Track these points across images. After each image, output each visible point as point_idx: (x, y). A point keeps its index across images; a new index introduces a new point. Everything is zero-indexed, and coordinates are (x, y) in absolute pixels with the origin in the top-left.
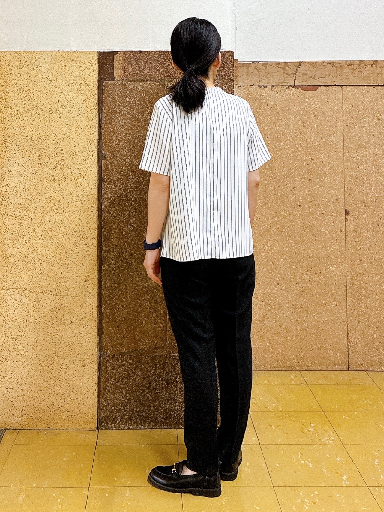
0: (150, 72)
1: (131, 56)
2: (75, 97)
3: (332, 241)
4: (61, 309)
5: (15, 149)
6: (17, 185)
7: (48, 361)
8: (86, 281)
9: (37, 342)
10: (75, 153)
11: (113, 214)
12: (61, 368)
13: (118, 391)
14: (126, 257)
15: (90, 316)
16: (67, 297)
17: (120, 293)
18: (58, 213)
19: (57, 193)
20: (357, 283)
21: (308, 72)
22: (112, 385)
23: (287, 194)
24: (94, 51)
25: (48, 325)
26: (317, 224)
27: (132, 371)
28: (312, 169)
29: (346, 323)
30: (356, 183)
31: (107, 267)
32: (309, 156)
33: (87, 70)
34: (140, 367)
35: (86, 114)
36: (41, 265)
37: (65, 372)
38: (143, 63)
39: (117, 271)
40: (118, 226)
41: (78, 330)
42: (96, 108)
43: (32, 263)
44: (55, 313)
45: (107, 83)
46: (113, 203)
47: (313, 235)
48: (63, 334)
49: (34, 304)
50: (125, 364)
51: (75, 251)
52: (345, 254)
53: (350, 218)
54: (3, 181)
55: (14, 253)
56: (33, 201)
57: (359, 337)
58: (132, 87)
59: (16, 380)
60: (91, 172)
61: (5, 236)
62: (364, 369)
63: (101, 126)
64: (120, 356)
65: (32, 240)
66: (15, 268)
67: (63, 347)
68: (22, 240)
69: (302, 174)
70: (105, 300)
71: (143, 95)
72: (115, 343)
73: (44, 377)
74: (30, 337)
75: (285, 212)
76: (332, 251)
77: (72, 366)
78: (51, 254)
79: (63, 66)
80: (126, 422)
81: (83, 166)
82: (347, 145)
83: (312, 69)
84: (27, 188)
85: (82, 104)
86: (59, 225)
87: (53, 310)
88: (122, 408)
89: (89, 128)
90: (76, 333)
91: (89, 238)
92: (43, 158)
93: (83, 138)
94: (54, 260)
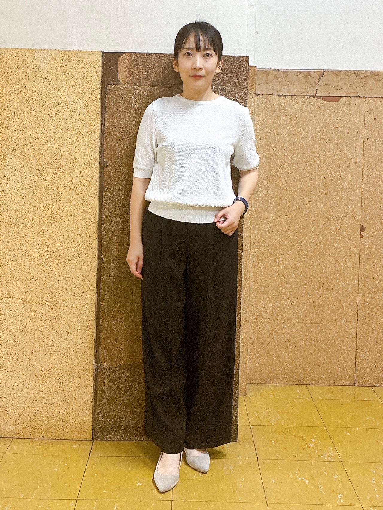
0: (158, 76)
1: (137, 59)
2: (76, 101)
3: (346, 257)
4: (58, 320)
5: (11, 154)
6: (13, 192)
7: (42, 372)
8: (84, 292)
9: (32, 353)
10: (75, 160)
11: (114, 225)
12: (57, 379)
13: (114, 403)
15: (88, 327)
16: (64, 308)
17: (119, 305)
18: (56, 221)
19: (55, 201)
21: (331, 82)
22: (108, 397)
23: (301, 208)
24: (97, 52)
25: (44, 336)
26: (331, 239)
27: (130, 383)
28: (330, 184)
29: (355, 339)
30: (373, 199)
31: (106, 278)
32: (327, 170)
33: (89, 72)
34: (138, 381)
35: (88, 119)
36: (38, 274)
37: (61, 383)
38: (150, 66)
39: (117, 282)
40: (118, 237)
41: (74, 341)
42: (99, 114)
43: (29, 273)
44: (51, 324)
45: (112, 86)
46: (114, 213)
47: (327, 251)
48: (59, 345)
49: (30, 314)
50: (122, 377)
51: (73, 261)
52: (358, 271)
53: (365, 233)
55: (10, 262)
56: (31, 209)
57: (367, 353)
58: (137, 92)
59: (11, 389)
60: (92, 180)
62: (370, 384)
63: (103, 133)
64: (118, 369)
65: (29, 249)
66: (10, 277)
67: (59, 358)
68: (18, 248)
69: (319, 188)
70: (103, 312)
72: (113, 355)
73: (39, 387)
74: (26, 347)
75: (299, 226)
76: (345, 267)
77: (67, 377)
78: (49, 263)
79: (63, 67)
80: (121, 434)
81: (83, 174)
82: (367, 159)
83: (335, 78)
84: (25, 195)
85: (83, 109)
86: (57, 234)
87: (49, 321)
88: (118, 420)
89: (91, 134)
90: (72, 344)
91: (88, 249)
92: (41, 164)
93: (84, 144)
94: (51, 270)
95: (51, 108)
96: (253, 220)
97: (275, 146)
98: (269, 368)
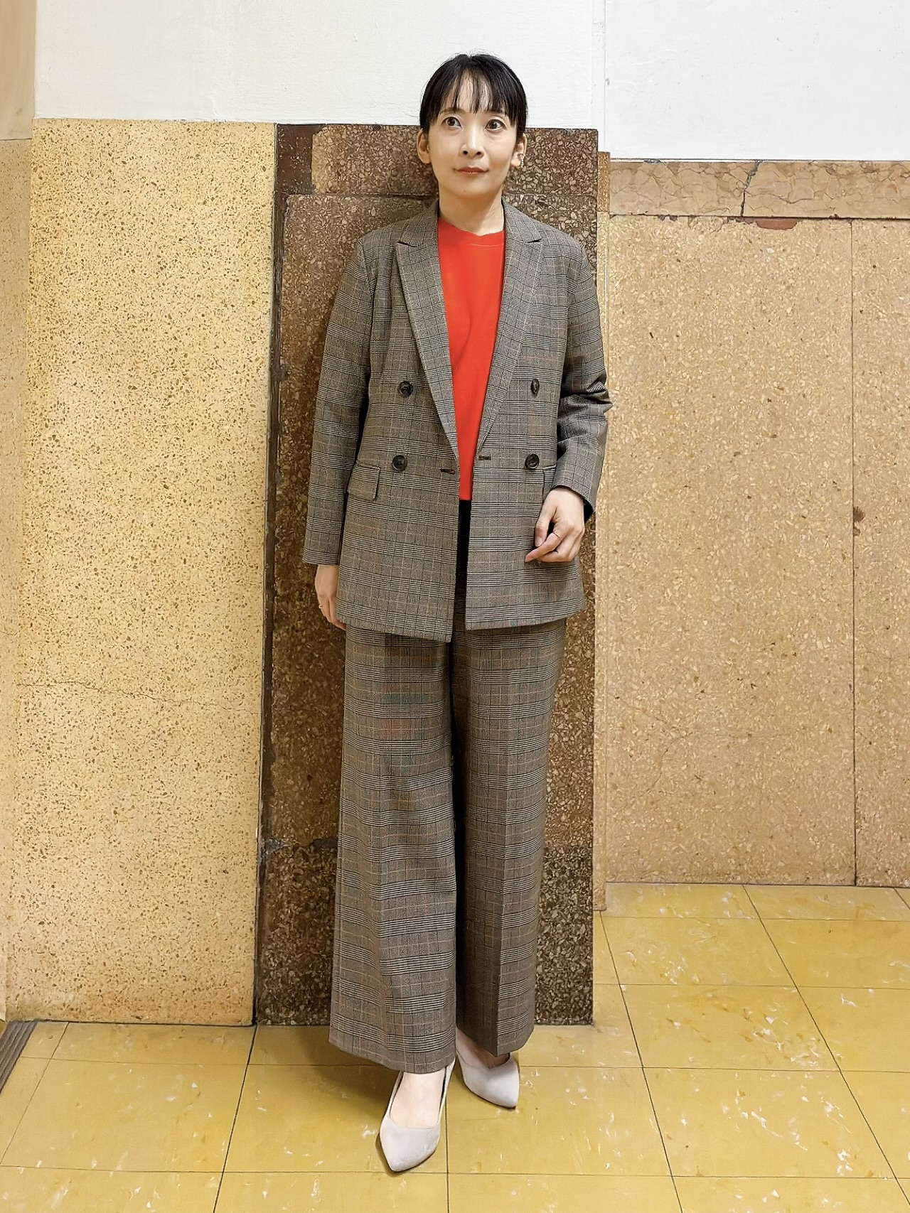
0: (400, 174)
1: (353, 137)
2: (218, 232)
3: (823, 581)
4: (175, 734)
5: (74, 352)
6: (77, 438)
7: (139, 859)
8: (235, 668)
9: (115, 813)
10: (215, 364)
12: (171, 875)
13: (304, 933)
15: (244, 750)
16: (190, 706)
17: (315, 697)
18: (172, 504)
19: (171, 457)
20: (877, 679)
21: (774, 186)
22: (291, 917)
23: (719, 469)
24: (266, 124)
25: (142, 772)
26: (788, 540)
28: (780, 413)
29: (851, 773)
30: (879, 446)
31: (285, 634)
32: (773, 382)
33: (248, 168)
35: (244, 272)
36: (130, 627)
37: (181, 885)
38: (381, 154)
41: (213, 784)
42: (269, 259)
43: (111, 624)
44: (161, 744)
45: (298, 198)
47: (780, 566)
48: (177, 792)
49: (112, 721)
50: (322, 868)
51: (210, 597)
52: (851, 612)
53: (865, 526)
54: (44, 427)
55: (67, 598)
56: (114, 477)
57: (880, 807)
58: (354, 209)
59: (65, 901)
60: (253, 409)
61: (47, 558)
62: (890, 882)
63: (279, 301)
64: (312, 848)
65: (110, 569)
66: (68, 635)
67: (176, 825)
68: (86, 567)
69: (757, 423)
70: (280, 714)
72: (301, 817)
73: (130, 897)
74: (101, 799)
75: (716, 510)
76: (822, 604)
77: (196, 871)
78: (155, 602)
79: (191, 157)
80: (322, 1007)
81: (233, 394)
82: (860, 356)
83: (782, 178)
84: (102, 445)
85: (235, 248)
86: (174, 533)
87: (156, 735)
89: (251, 305)
90: (209, 792)
91: (244, 567)
92: (140, 374)
93: (235, 327)
94: (160, 617)
95: (163, 249)
97: (655, 329)
98: (656, 845)
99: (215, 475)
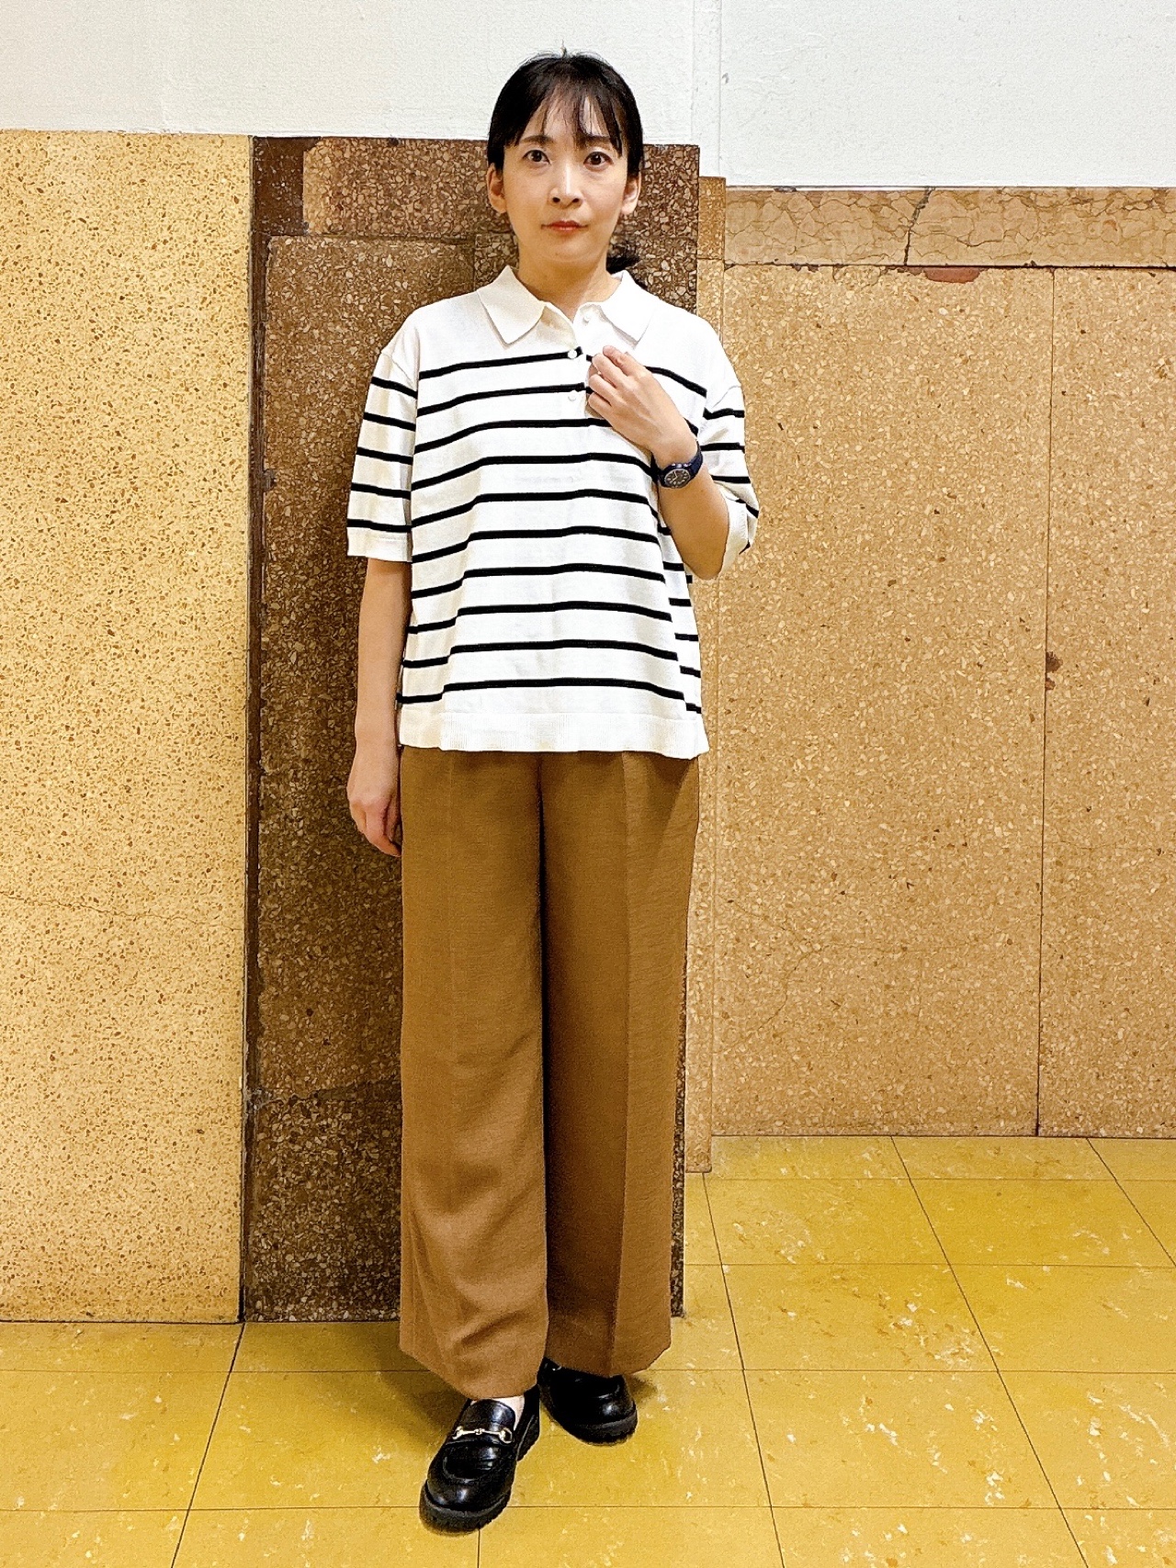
0: (425, 209)
1: (360, 156)
2: (174, 287)
3: (1004, 749)
4: (129, 956)
7: (86, 1117)
8: (208, 871)
9: (53, 1058)
10: (174, 469)
11: (296, 663)
12: (129, 1136)
13: (306, 1207)
14: (336, 795)
15: (221, 977)
16: (149, 920)
17: (316, 907)
18: (119, 656)
19: (116, 594)
20: (1072, 876)
21: (950, 222)
22: (287, 1188)
23: (868, 602)
24: (237, 137)
25: (87, 1006)
26: (958, 697)
27: (353, 1146)
28: (951, 528)
29: (1035, 994)
30: (1083, 571)
31: (275, 825)
32: (941, 487)
33: (213, 199)
34: (377, 1137)
35: (212, 342)
36: (66, 818)
37: (141, 1149)
38: (399, 179)
39: (310, 838)
40: (311, 700)
41: (181, 1021)
42: (245, 325)
43: (39, 814)
44: (110, 970)
45: (282, 243)
46: (298, 628)
47: (946, 731)
48: (134, 1032)
49: (45, 941)
50: (328, 1126)
51: (173, 777)
52: (1041, 789)
53: (1061, 678)
56: (40, 619)
57: (1072, 1038)
60: (228, 528)
62: (1082, 1130)
63: (261, 384)
64: (315, 1102)
65: (37, 742)
67: (134, 1073)
68: (4, 739)
69: (919, 541)
70: (269, 930)
71: (398, 284)
72: (299, 1061)
73: (74, 1164)
74: (32, 1041)
75: (863, 657)
76: (1002, 779)
77: (161, 1131)
78: (99, 785)
79: (134, 183)
80: (330, 1300)
81: (200, 509)
82: (1060, 453)
83: (961, 211)
84: (22, 577)
85: (198, 310)
86: (122, 694)
87: (103, 959)
88: (319, 1257)
89: (222, 388)
90: (176, 1031)
91: (220, 737)
92: (71, 482)
93: (201, 419)
94: (106, 804)
95: (98, 311)
96: (724, 642)
97: (786, 418)
98: (780, 1088)
99: (177, 618)
